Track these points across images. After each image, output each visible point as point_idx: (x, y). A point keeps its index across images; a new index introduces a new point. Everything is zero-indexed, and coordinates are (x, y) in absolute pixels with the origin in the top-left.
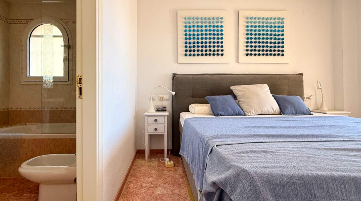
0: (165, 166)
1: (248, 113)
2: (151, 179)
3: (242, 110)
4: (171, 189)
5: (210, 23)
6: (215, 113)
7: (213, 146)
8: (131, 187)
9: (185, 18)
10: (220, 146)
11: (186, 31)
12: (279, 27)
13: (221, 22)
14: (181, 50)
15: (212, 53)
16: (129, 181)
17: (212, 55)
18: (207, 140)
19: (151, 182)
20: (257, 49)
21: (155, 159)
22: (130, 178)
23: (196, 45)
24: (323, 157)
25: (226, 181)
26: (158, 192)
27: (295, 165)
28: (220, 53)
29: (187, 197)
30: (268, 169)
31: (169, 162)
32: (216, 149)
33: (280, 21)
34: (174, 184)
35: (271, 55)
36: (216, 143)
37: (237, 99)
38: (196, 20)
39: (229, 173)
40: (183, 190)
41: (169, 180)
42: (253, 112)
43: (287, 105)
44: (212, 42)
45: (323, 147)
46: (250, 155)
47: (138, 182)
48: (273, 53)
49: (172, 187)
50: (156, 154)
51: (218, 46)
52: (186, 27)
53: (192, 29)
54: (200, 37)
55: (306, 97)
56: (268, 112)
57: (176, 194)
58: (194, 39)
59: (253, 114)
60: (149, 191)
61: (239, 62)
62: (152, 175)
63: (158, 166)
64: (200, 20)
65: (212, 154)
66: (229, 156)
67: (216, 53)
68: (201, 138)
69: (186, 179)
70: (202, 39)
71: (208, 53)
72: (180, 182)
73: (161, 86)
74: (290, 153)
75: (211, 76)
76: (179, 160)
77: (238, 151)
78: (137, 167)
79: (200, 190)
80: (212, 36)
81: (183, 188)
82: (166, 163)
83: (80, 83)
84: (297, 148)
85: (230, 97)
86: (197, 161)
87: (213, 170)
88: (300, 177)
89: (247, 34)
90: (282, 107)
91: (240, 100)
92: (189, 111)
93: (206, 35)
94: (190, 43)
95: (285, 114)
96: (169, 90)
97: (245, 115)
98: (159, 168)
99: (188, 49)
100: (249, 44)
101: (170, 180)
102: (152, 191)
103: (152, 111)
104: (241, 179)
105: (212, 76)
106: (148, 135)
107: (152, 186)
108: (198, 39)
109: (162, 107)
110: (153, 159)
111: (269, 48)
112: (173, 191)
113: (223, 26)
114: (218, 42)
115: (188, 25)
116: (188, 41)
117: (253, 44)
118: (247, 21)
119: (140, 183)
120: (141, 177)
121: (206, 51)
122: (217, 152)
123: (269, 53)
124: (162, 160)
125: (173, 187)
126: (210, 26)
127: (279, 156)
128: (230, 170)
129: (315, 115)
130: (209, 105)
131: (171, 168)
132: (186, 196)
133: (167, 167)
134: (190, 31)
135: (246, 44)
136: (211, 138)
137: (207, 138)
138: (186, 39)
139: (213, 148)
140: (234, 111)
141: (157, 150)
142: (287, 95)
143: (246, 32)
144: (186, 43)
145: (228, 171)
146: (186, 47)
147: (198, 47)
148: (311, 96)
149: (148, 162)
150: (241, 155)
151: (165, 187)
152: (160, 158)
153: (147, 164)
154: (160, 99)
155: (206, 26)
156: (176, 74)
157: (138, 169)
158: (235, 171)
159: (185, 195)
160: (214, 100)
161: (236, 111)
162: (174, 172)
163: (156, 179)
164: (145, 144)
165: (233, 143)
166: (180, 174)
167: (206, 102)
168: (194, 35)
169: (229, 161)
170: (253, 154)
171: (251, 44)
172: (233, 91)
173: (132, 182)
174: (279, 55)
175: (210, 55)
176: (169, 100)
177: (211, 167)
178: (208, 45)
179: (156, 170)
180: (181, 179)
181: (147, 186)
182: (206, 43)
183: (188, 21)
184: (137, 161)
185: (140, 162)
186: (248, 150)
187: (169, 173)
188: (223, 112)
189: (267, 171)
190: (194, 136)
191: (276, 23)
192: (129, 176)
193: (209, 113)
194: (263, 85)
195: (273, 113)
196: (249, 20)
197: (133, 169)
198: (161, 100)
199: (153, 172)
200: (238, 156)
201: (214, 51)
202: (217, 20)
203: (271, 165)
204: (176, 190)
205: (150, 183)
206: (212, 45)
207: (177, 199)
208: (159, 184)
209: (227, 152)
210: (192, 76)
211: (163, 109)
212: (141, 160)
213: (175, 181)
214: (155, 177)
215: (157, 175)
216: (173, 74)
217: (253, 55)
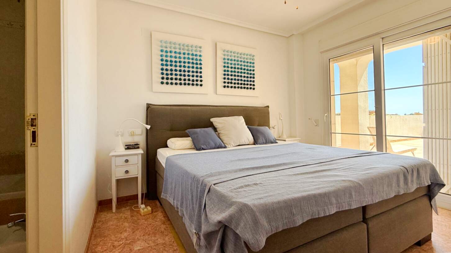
0: (141, 215)
1: (228, 145)
2: (126, 234)
3: (223, 142)
4: (153, 240)
5: (188, 50)
6: (197, 147)
7: (210, 185)
8: (99, 251)
9: (161, 41)
10: (217, 185)
11: (163, 56)
12: (250, 63)
13: (200, 51)
14: (157, 76)
15: (191, 82)
16: (93, 244)
17: (191, 85)
18: (202, 180)
19: (126, 238)
20: (233, 81)
21: (126, 209)
22: (94, 240)
23: (174, 72)
24: (295, 182)
25: (231, 217)
26: (137, 248)
27: (279, 192)
28: (199, 83)
29: (173, 244)
30: (262, 200)
31: (145, 208)
32: (214, 189)
33: (252, 57)
34: (156, 233)
35: (244, 88)
36: (212, 182)
37: (217, 131)
38: (173, 46)
39: (233, 209)
40: (167, 237)
41: (148, 230)
42: (232, 143)
43: (259, 135)
44: (191, 71)
45: (293, 173)
46: (245, 190)
47: (108, 242)
48: (246, 86)
49: (153, 237)
50: (125, 202)
51: (197, 76)
52: (162, 51)
53: (169, 54)
54: (178, 64)
55: (271, 127)
56: (244, 143)
57: (160, 244)
58: (171, 65)
59: (232, 145)
60: (125, 250)
61: (217, 94)
62: (125, 229)
63: (132, 216)
64: (177, 46)
65: (210, 193)
66: (229, 193)
67: (195, 83)
68: (194, 178)
69: (168, 225)
70: (180, 66)
71: (187, 82)
72: (163, 230)
73: (132, 119)
74: (273, 182)
75: (190, 107)
76: (156, 204)
77: (235, 187)
78: (101, 223)
79: (195, 233)
80: (191, 65)
81: (166, 235)
82: (141, 210)
83: (32, 125)
84: (276, 177)
85: (210, 130)
86: (188, 203)
87: (213, 209)
88: (284, 202)
89: (224, 67)
90: (255, 137)
91: (220, 133)
92: (167, 147)
93: (184, 62)
94: (167, 70)
95: (258, 143)
96: (142, 124)
97: (225, 147)
98: (133, 218)
99: (165, 76)
100: (226, 77)
101: (150, 229)
102: (130, 248)
103: (122, 150)
104: (243, 213)
105: (192, 107)
106: (116, 180)
107: (128, 243)
108: (176, 66)
109: (133, 144)
110: (123, 209)
111: (243, 81)
112: (156, 241)
113: (202, 56)
114: (197, 72)
115: (165, 49)
116: (165, 67)
117: (230, 77)
118: (224, 53)
119: (111, 243)
120: (110, 235)
121: (185, 80)
122: (216, 191)
123: (243, 86)
124: (135, 207)
125: (155, 236)
126: (188, 54)
127: (267, 186)
128: (233, 207)
129: (280, 143)
130: (190, 138)
131: (148, 215)
132: (171, 243)
133: (143, 216)
134: (166, 56)
135: (224, 76)
136: (206, 177)
137: (202, 178)
138: (162, 65)
139: (211, 187)
140: (215, 145)
141: (126, 197)
142: (258, 126)
143: (224, 65)
144: (162, 69)
145: (230, 208)
146: (162, 74)
147: (176, 75)
148: (275, 126)
149: (117, 214)
150: (237, 191)
151: (144, 239)
152: (133, 206)
153: (116, 216)
154: (130, 133)
155: (184, 54)
156: (151, 104)
157: (103, 226)
158: (238, 207)
159: (171, 241)
160: (196, 133)
161: (217, 143)
162: (153, 219)
163: (132, 232)
164: (112, 192)
165: (228, 179)
166: (161, 220)
167: (187, 136)
168: (171, 61)
169: (230, 198)
170: (247, 188)
171: (228, 77)
172: (213, 123)
173: (98, 245)
174: (251, 88)
175: (189, 84)
176: (141, 135)
177: (211, 207)
178: (187, 73)
179: (129, 222)
180: (162, 226)
181: (121, 244)
182: (184, 71)
183: (164, 45)
184: (101, 215)
185: (105, 216)
186: (242, 185)
187: (148, 222)
188: (205, 146)
189: (262, 201)
190: (184, 176)
191: (248, 59)
192: (93, 238)
193: (190, 148)
194: (239, 117)
195: (248, 143)
196: (226, 53)
197: (96, 227)
198: (132, 135)
199: (126, 224)
200: (236, 192)
201: (193, 81)
202: (196, 49)
203: (263, 195)
204: (159, 240)
205: (124, 240)
206: (191, 74)
207: (162, 249)
208: (136, 238)
209: (225, 190)
210: (170, 107)
211: (135, 146)
212: (105, 213)
213: (156, 230)
214: (130, 230)
215: (132, 227)
216: (147, 104)
217: (229, 88)
